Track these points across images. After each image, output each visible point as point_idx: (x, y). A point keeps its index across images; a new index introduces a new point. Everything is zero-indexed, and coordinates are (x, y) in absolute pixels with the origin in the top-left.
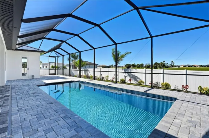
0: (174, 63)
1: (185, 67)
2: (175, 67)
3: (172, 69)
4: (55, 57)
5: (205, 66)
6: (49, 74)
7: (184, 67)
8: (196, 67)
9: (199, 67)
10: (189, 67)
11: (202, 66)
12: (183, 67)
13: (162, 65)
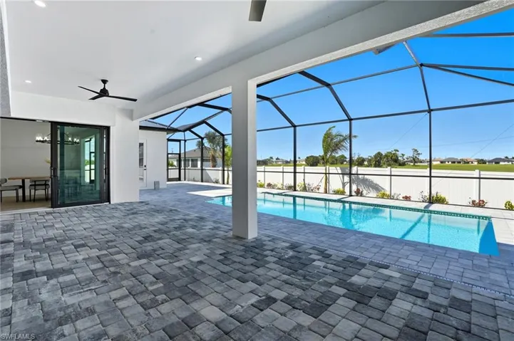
0: (419, 154)
1: (445, 162)
2: (421, 162)
3: (415, 166)
4: (179, 141)
5: (490, 162)
6: (169, 180)
7: (442, 162)
8: (468, 163)
9: (476, 163)
10: (453, 164)
11: (482, 160)
12: (439, 163)
13: (393, 158)
